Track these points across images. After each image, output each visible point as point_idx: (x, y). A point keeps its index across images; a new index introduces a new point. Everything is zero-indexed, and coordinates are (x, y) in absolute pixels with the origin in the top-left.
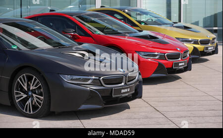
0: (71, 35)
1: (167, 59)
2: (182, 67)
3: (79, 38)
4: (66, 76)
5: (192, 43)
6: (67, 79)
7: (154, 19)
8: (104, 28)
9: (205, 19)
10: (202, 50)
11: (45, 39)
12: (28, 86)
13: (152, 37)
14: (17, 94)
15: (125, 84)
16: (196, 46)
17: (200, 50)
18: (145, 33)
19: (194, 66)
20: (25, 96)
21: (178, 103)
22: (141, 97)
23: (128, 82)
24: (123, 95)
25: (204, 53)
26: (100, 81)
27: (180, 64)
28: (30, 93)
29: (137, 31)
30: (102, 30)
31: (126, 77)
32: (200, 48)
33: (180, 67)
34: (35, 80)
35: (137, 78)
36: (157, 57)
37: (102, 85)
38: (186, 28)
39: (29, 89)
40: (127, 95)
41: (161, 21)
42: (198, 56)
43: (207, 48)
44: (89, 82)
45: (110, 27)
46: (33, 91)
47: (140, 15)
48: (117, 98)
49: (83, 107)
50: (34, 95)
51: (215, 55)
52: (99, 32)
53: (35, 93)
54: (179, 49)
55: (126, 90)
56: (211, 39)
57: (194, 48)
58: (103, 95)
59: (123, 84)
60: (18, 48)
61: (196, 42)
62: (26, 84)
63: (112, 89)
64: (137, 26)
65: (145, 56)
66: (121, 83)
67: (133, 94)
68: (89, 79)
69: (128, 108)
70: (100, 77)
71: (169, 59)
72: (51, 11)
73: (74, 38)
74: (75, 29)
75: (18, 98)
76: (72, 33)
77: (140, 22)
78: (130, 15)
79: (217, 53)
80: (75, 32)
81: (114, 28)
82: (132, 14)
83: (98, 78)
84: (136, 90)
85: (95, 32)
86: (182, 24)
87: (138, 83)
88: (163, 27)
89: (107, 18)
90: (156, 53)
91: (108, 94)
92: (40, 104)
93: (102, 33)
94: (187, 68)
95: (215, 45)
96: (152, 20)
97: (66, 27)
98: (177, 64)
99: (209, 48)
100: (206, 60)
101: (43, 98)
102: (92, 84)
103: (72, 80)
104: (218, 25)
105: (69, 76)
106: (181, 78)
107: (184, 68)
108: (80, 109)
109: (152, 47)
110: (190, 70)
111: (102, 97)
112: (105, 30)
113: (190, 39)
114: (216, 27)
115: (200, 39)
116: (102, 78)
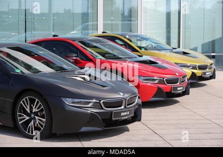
2: (181, 91)
3: (81, 62)
4: (68, 99)
5: (191, 68)
6: (68, 101)
7: (154, 45)
8: (105, 53)
9: (203, 45)
10: (200, 75)
11: (48, 63)
12: (31, 108)
13: (151, 63)
14: (20, 116)
15: (125, 107)
16: (194, 71)
17: (198, 75)
18: (145, 58)
19: (192, 90)
20: (28, 118)
21: (177, 127)
22: (140, 120)
23: (128, 105)
24: (123, 118)
25: (202, 78)
26: (100, 104)
27: (178, 89)
28: (33, 116)
29: (137, 56)
31: (126, 100)
32: (198, 73)
33: (179, 92)
34: (38, 102)
35: (136, 101)
36: (156, 82)
37: (102, 108)
38: (185, 53)
39: (31, 111)
40: (126, 118)
41: (161, 47)
42: (196, 81)
43: (205, 73)
44: (90, 105)
45: (111, 52)
46: (36, 114)
47: (141, 41)
48: (117, 121)
49: (84, 129)
50: (37, 118)
51: (212, 80)
52: (100, 57)
53: (37, 116)
54: (177, 74)
55: (126, 113)
56: (209, 65)
57: (193, 73)
58: (103, 118)
59: (123, 107)
60: (21, 71)
61: (194, 68)
62: (29, 107)
63: (112, 112)
64: (137, 51)
65: (145, 80)
66: (121, 106)
67: (132, 117)
68: (90, 102)
69: (128, 130)
70: (100, 101)
71: (167, 83)
72: (54, 36)
73: (76, 62)
74: (77, 54)
75: (21, 120)
76: (74, 58)
77: (140, 48)
78: (131, 41)
79: (215, 78)
80: (77, 56)
81: (115, 53)
82: (133, 39)
83: (98, 101)
84: (135, 113)
85: (97, 56)
86: (181, 49)
87: (137, 107)
88: (162, 53)
89: (109, 43)
90: (155, 78)
91: (108, 117)
92: (42, 126)
93: (103, 58)
94: (186, 93)
95: (212, 70)
96: (152, 46)
97: (68, 51)
98: (175, 89)
99: (207, 74)
100: (204, 85)
101: (45, 120)
102: (92, 107)
103: (73, 103)
104: (216, 51)
105: (70, 99)
106: (179, 102)
107: (183, 92)
108: (80, 131)
109: (152, 72)
110: (189, 94)
111: (102, 120)
112: (106, 55)
113: (189, 65)
114: (214, 53)
115: (198, 65)
116: (102, 101)
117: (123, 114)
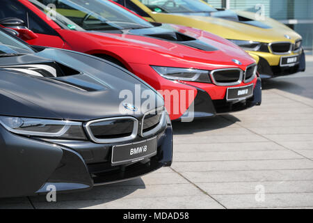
0: (17, 30)
1: (214, 82)
2: (244, 98)
3: (33, 38)
4: (10, 119)
5: (257, 48)
6: (11, 125)
8: (83, 19)
10: (276, 64)
16: (264, 55)
19: (265, 94)
21: (246, 176)
22: (169, 164)
23: (144, 131)
24: (135, 160)
26: (84, 129)
27: (240, 93)
29: (151, 25)
30: (79, 21)
31: (140, 120)
32: (271, 59)
33: (240, 99)
36: (193, 79)
37: (89, 140)
38: (242, 19)
40: (141, 159)
41: (192, 7)
42: (269, 76)
43: (285, 60)
44: (61, 132)
45: (95, 16)
48: (120, 166)
52: (73, 26)
54: (237, 62)
55: (139, 150)
56: (293, 42)
57: (261, 59)
58: (92, 160)
59: (133, 136)
61: (263, 48)
63: (111, 147)
64: (147, 15)
65: (169, 74)
66: (129, 134)
67: (152, 158)
68: (62, 126)
69: (142, 186)
70: (84, 122)
71: (218, 81)
73: (23, 37)
74: (25, 19)
76: (18, 28)
77: (153, 8)
79: (303, 70)
80: (24, 25)
81: (103, 17)
83: (80, 124)
84: (159, 148)
85: (66, 24)
87: (162, 134)
88: (197, 18)
90: (190, 70)
91: (101, 158)
93: (79, 29)
94: (253, 101)
95: (299, 53)
96: (175, 4)
97: (4, 15)
98: (234, 93)
99: (289, 60)
102: (67, 136)
103: (22, 127)
104: (296, 15)
105: (16, 120)
106: (239, 121)
107: (247, 100)
108: (39, 191)
109: (185, 58)
110: (259, 104)
111: (87, 164)
112: (86, 22)
113: (251, 42)
114: (292, 18)
115: (270, 42)
116: (88, 124)
117: (133, 151)
